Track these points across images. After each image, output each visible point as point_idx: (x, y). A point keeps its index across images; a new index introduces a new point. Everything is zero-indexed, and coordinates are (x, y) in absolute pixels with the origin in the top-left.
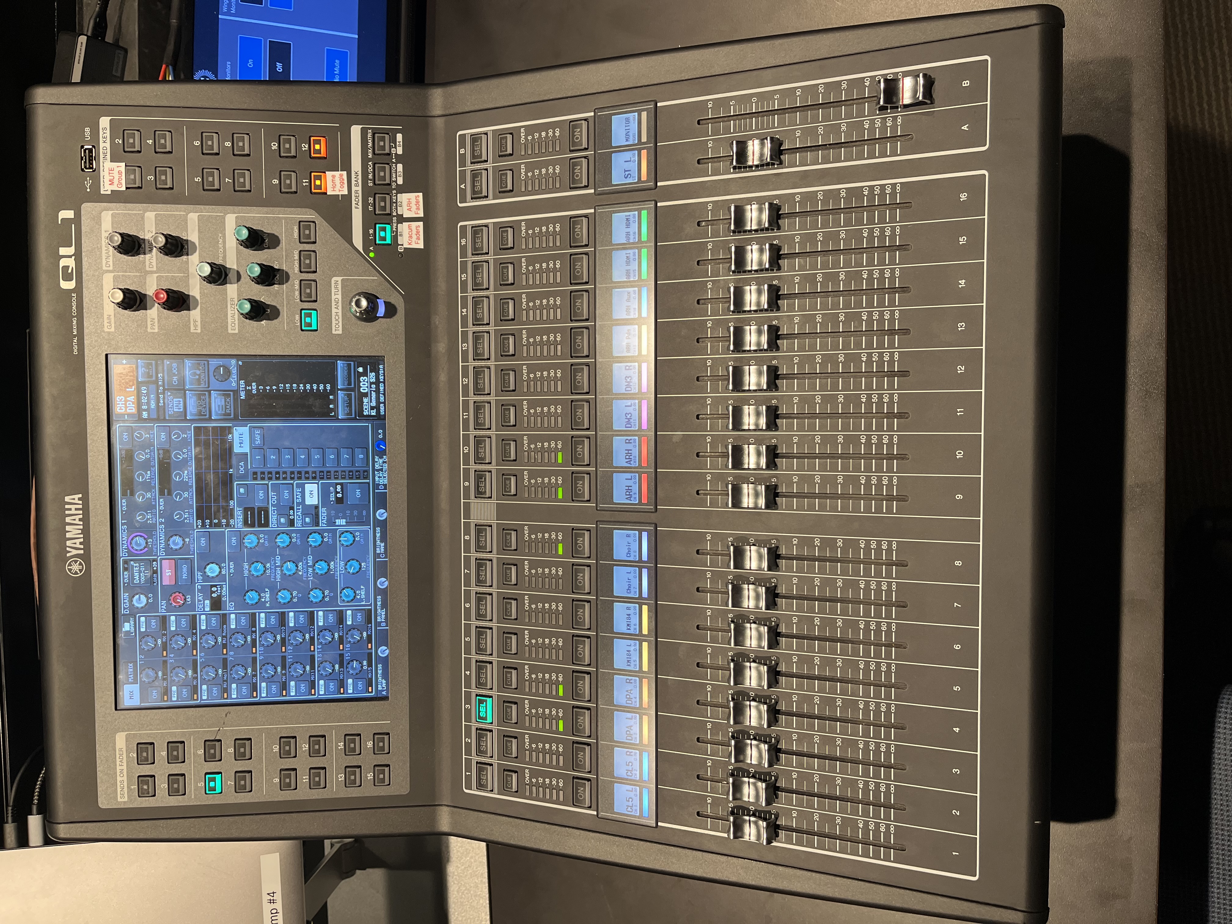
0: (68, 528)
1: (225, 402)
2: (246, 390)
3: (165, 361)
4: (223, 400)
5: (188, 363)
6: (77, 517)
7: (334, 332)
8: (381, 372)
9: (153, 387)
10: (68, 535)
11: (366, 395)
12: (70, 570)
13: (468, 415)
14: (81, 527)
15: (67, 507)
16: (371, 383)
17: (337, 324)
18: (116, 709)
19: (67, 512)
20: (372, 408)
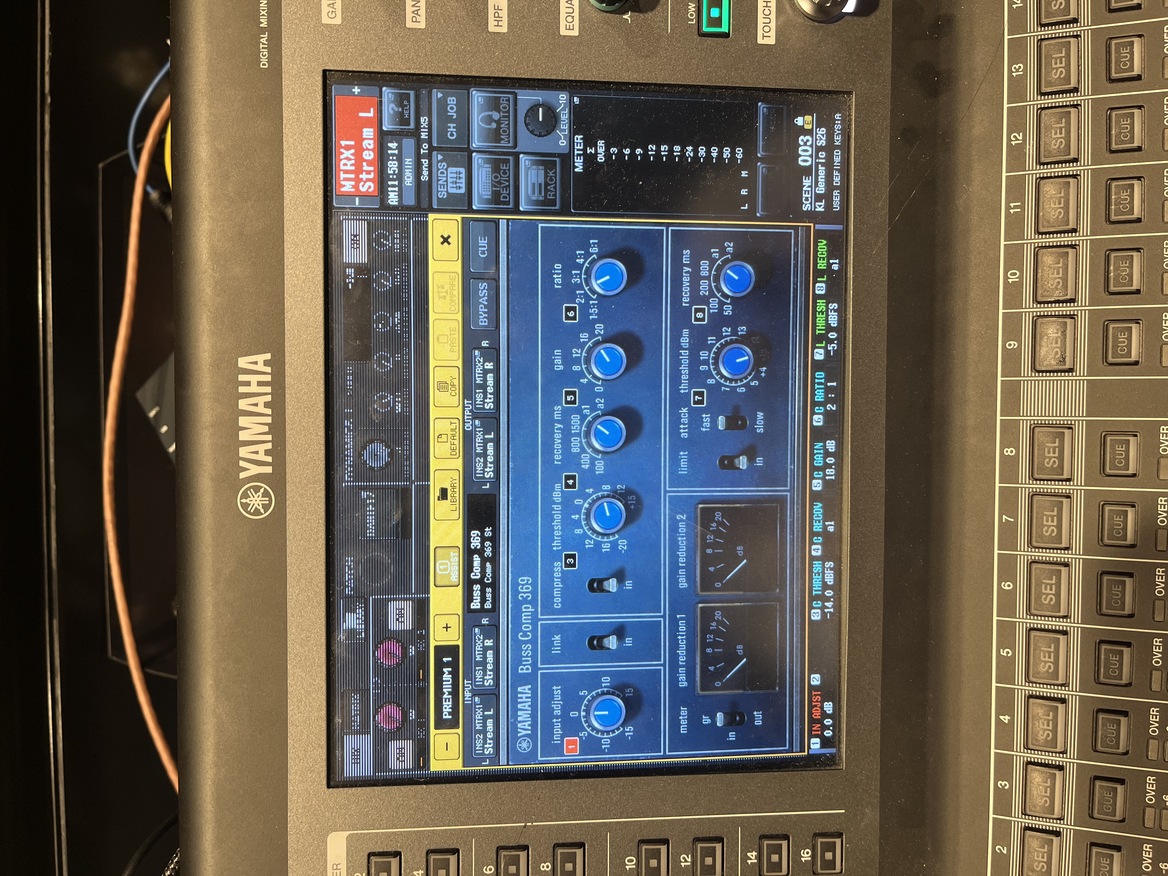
0: (243, 421)
1: (546, 177)
2: (585, 154)
3: (434, 91)
4: (542, 173)
5: (478, 97)
6: (261, 400)
7: (760, 41)
8: (838, 127)
9: (409, 143)
10: (243, 436)
12: (245, 506)
13: (1022, 207)
14: (269, 420)
15: (242, 378)
16: (819, 149)
17: (766, 24)
18: (329, 785)
19: (242, 389)
20: (819, 198)
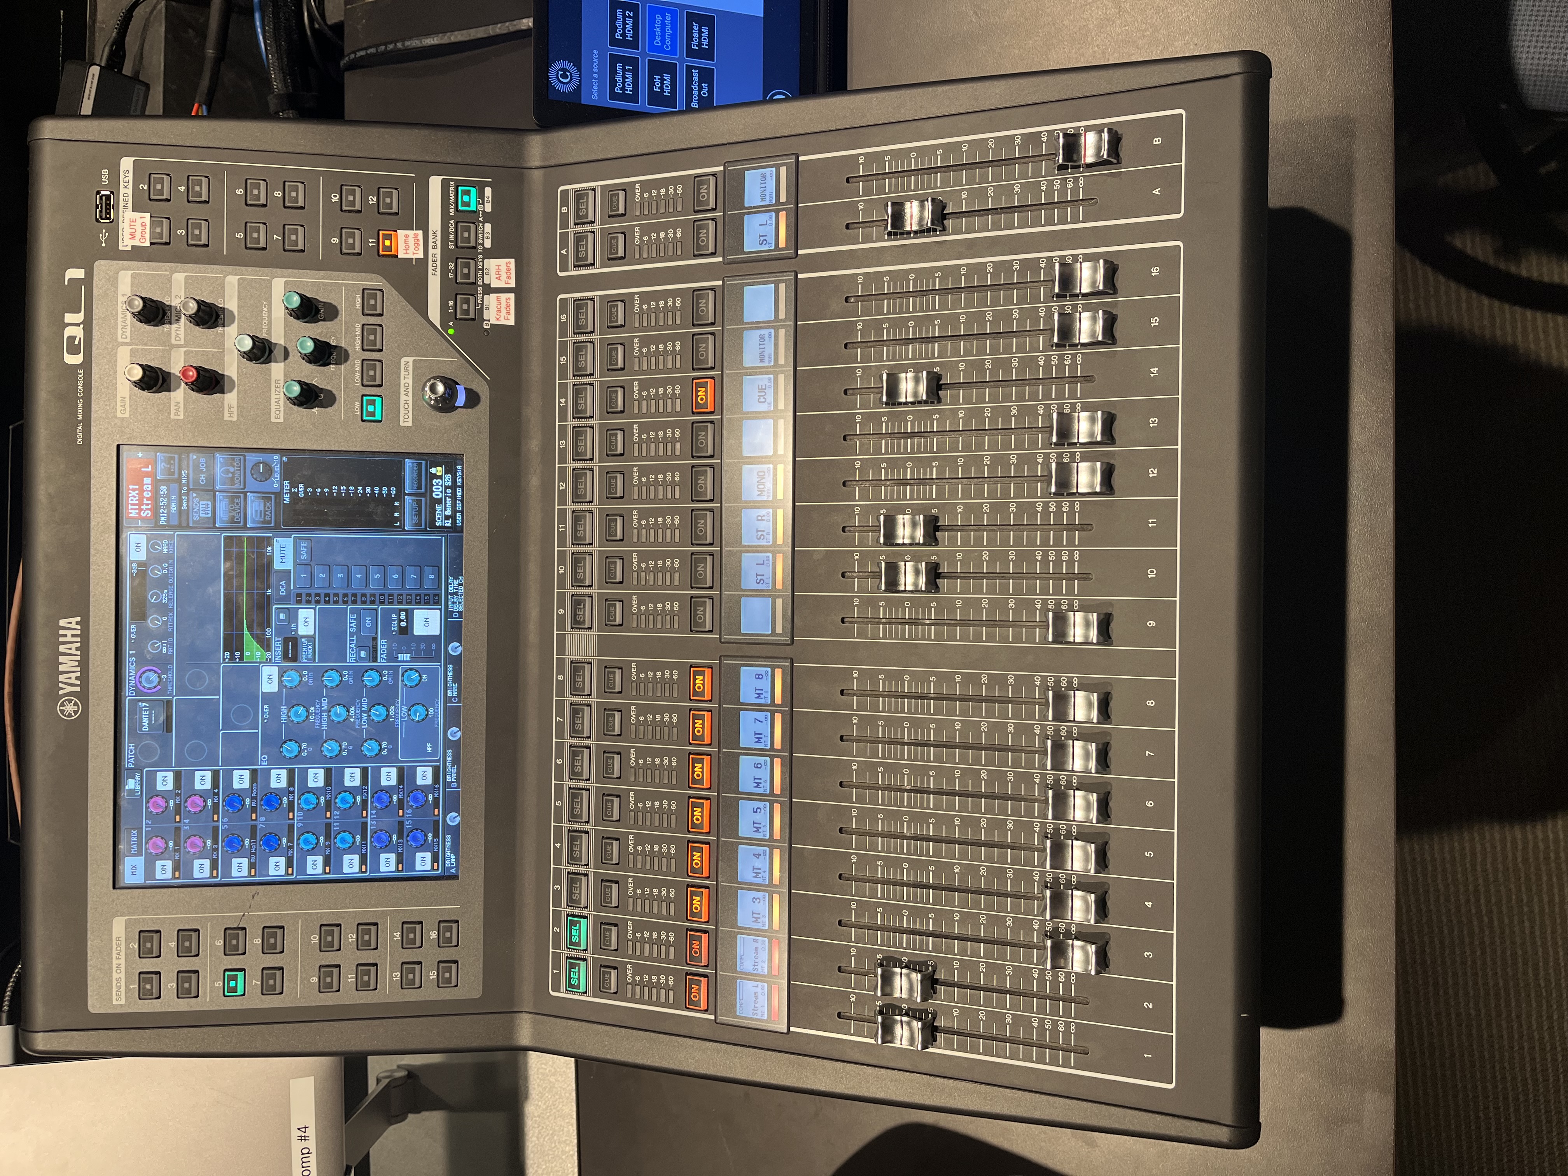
0: (62, 659)
1: (265, 506)
2: (291, 492)
3: (191, 455)
4: (262, 504)
5: (219, 457)
6: (74, 646)
7: (402, 424)
8: (459, 474)
9: (174, 486)
10: (61, 668)
11: (439, 501)
12: (62, 711)
13: (565, 527)
14: (78, 658)
15: (61, 632)
16: (446, 487)
17: (406, 414)
18: (114, 888)
19: (61, 639)
20: (447, 518)
